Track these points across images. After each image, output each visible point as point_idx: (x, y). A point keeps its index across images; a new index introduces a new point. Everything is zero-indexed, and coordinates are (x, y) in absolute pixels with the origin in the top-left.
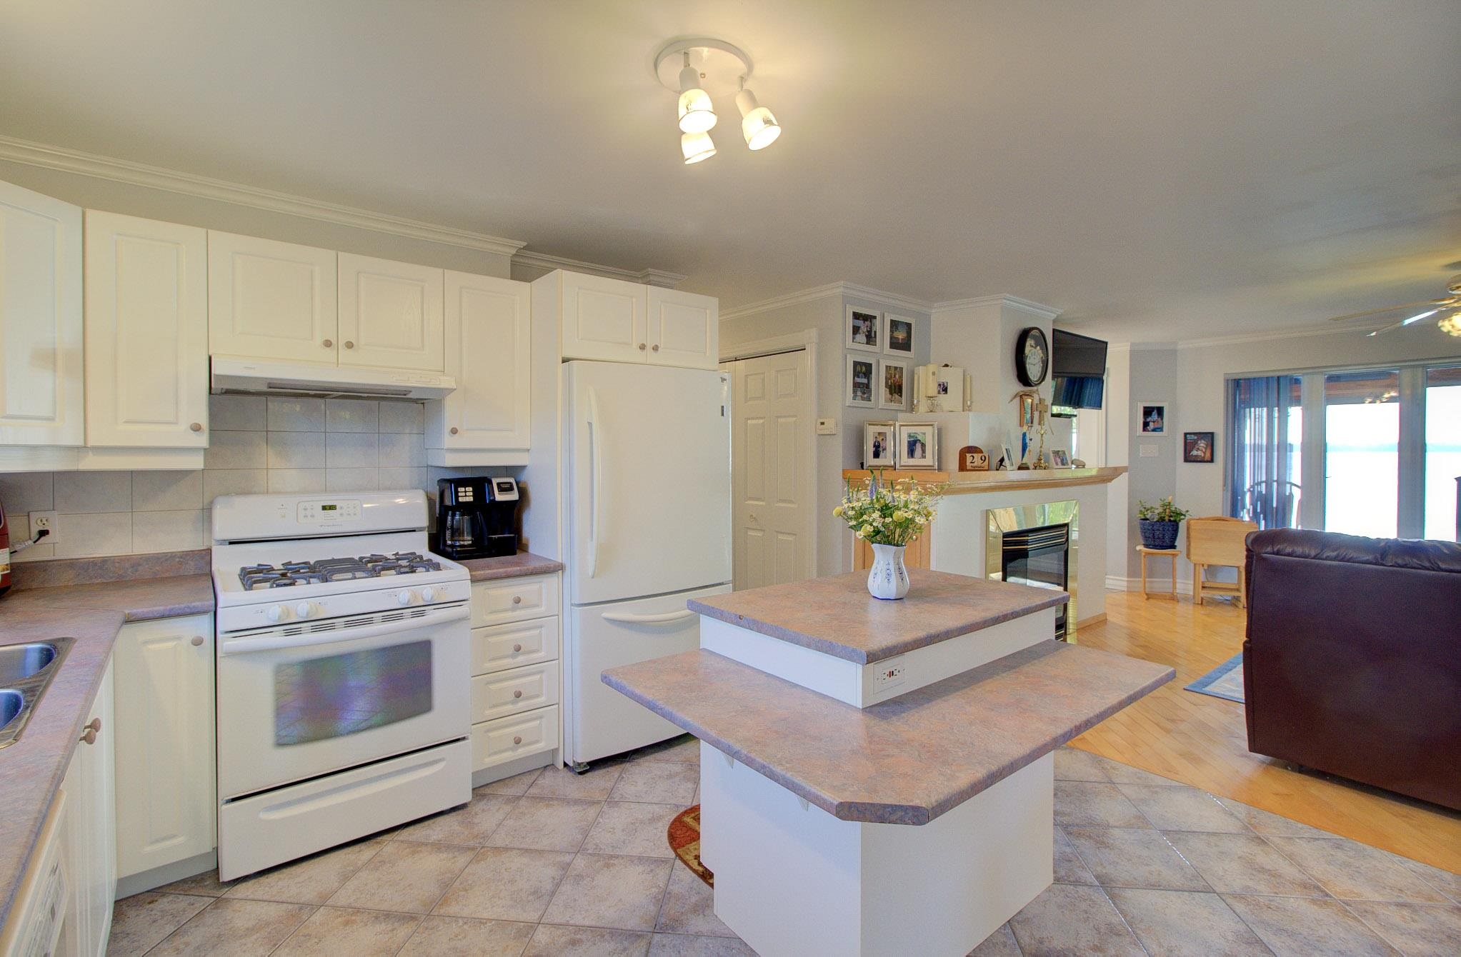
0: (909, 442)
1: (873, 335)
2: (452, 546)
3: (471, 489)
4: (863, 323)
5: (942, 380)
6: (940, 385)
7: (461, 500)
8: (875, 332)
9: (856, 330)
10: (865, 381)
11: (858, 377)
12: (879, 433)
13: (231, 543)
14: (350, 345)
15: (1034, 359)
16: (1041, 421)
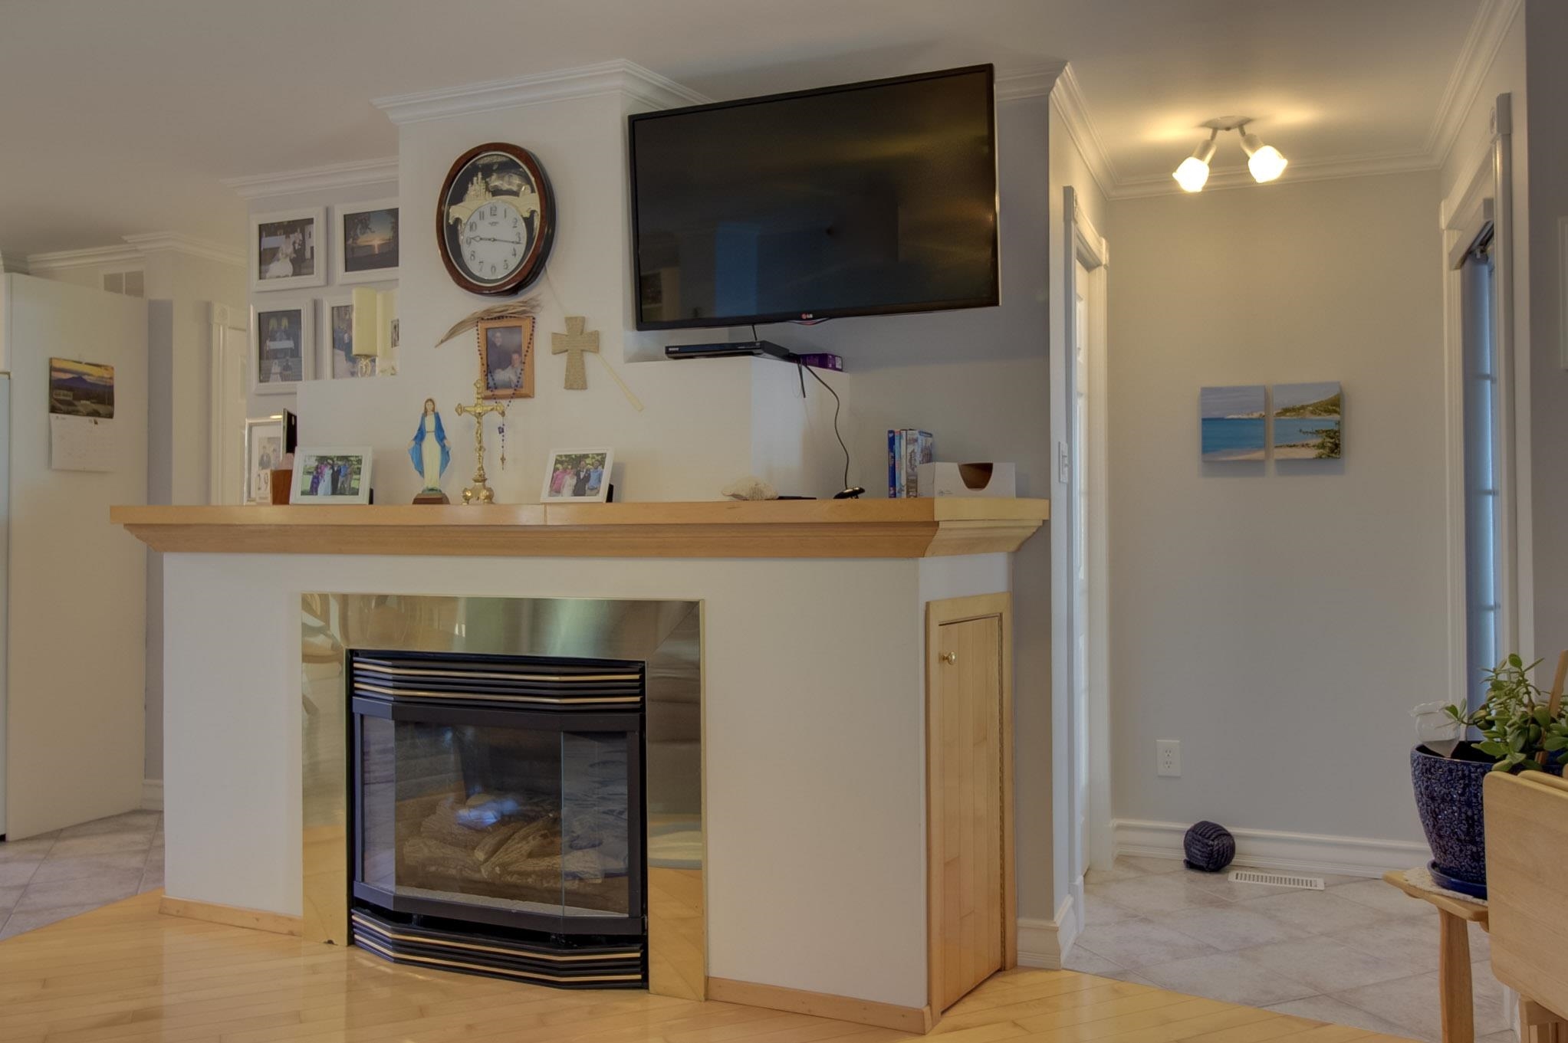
1: (308, 255)
4: (285, 241)
8: (312, 250)
9: (266, 257)
10: (289, 344)
11: (273, 339)
12: (270, 440)
15: (494, 224)
16: (576, 380)
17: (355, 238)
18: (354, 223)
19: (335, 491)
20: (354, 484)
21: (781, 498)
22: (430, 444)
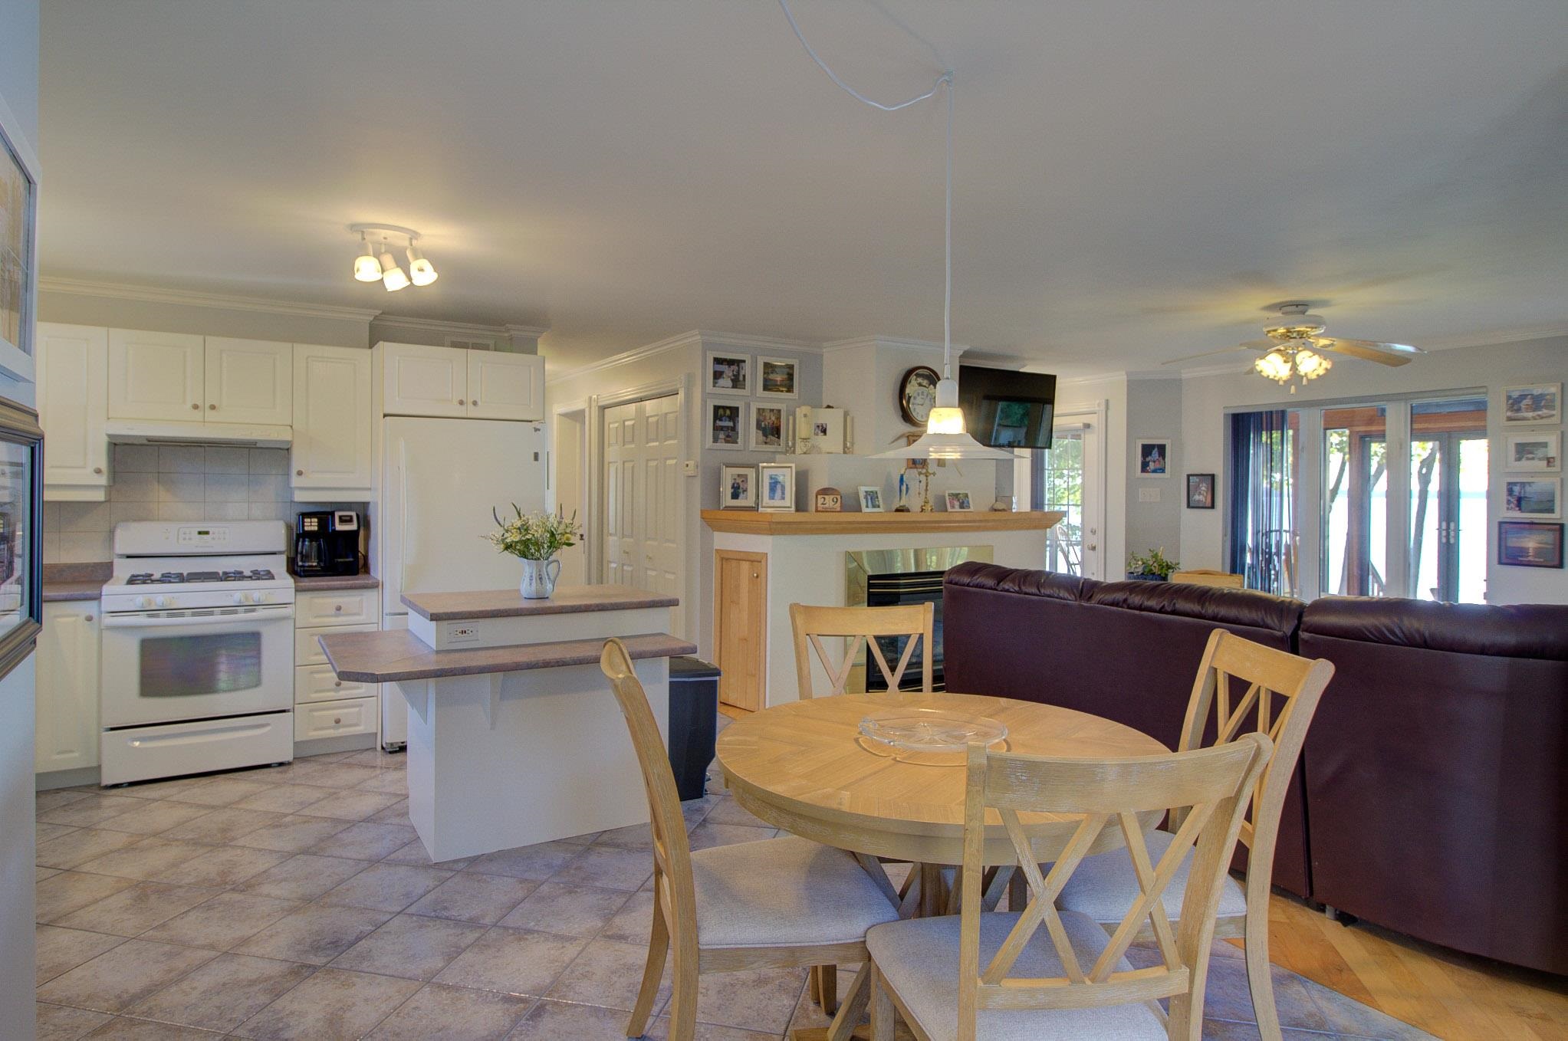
0: (770, 483)
1: (741, 378)
2: (302, 566)
3: (316, 520)
4: (728, 368)
5: (820, 422)
6: (818, 426)
7: (306, 529)
8: (744, 376)
9: (717, 375)
10: (731, 424)
11: (721, 420)
12: (739, 475)
13: (129, 557)
14: (213, 407)
15: (922, 399)
16: (941, 463)
17: (769, 375)
18: (768, 368)
19: (873, 506)
20: (878, 503)
22: (905, 488)
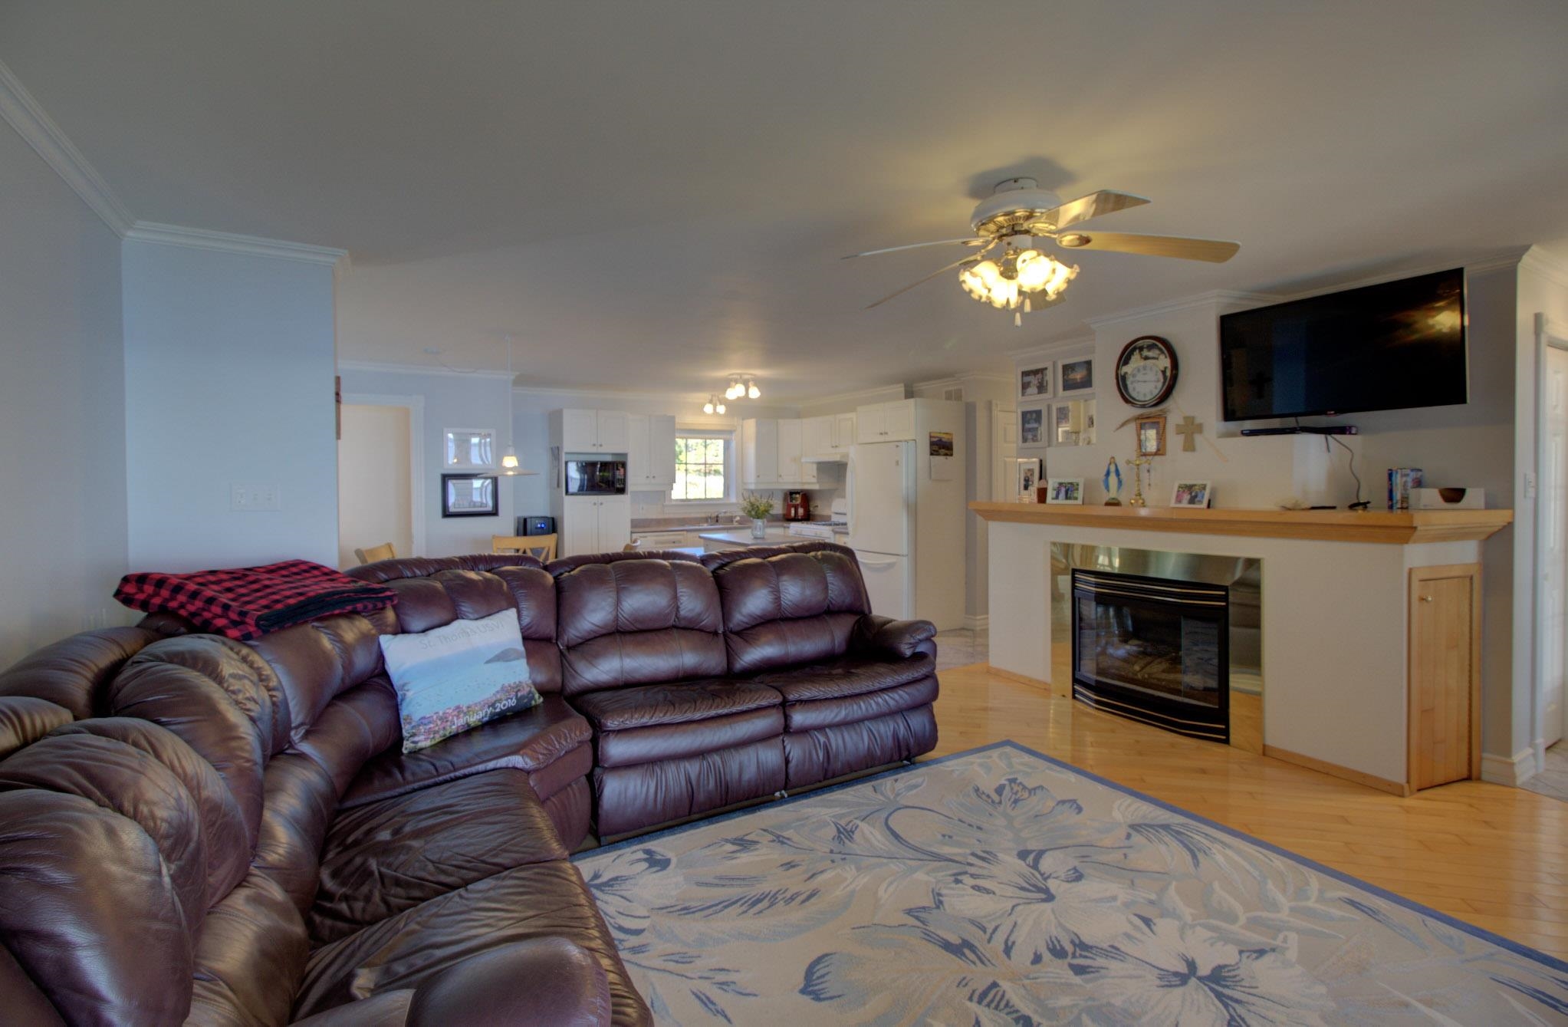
4: (1034, 378)
8: (1047, 382)
10: (1036, 425)
11: (1029, 423)
15: (1144, 374)
16: (1190, 446)
17: (1068, 375)
18: (1067, 369)
19: (1067, 497)
20: (1075, 495)
21: (1313, 508)
22: (1113, 479)
